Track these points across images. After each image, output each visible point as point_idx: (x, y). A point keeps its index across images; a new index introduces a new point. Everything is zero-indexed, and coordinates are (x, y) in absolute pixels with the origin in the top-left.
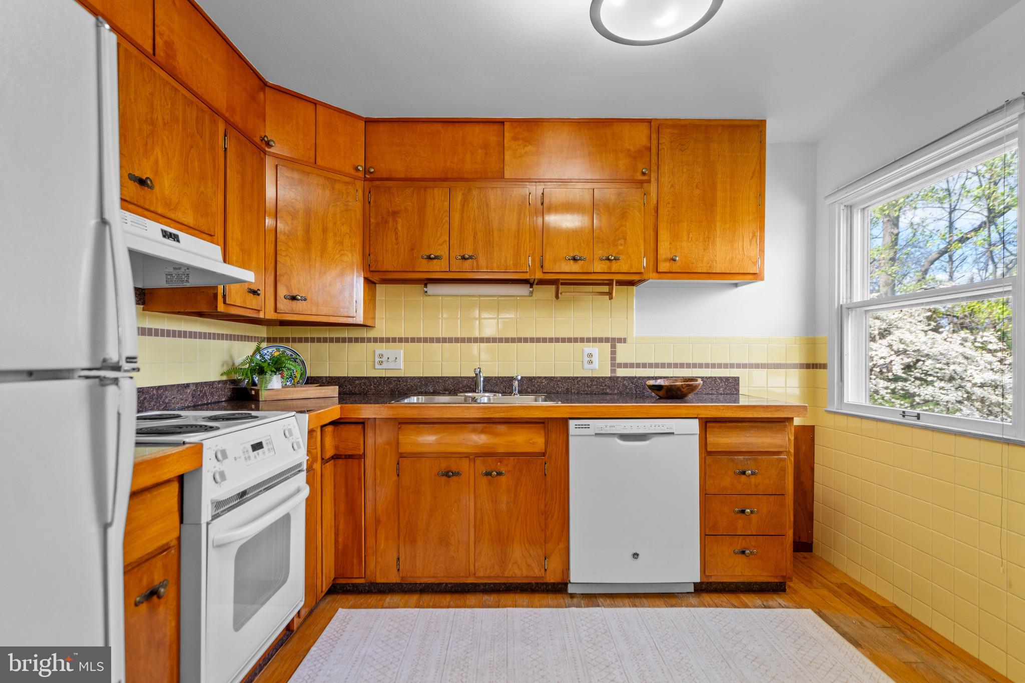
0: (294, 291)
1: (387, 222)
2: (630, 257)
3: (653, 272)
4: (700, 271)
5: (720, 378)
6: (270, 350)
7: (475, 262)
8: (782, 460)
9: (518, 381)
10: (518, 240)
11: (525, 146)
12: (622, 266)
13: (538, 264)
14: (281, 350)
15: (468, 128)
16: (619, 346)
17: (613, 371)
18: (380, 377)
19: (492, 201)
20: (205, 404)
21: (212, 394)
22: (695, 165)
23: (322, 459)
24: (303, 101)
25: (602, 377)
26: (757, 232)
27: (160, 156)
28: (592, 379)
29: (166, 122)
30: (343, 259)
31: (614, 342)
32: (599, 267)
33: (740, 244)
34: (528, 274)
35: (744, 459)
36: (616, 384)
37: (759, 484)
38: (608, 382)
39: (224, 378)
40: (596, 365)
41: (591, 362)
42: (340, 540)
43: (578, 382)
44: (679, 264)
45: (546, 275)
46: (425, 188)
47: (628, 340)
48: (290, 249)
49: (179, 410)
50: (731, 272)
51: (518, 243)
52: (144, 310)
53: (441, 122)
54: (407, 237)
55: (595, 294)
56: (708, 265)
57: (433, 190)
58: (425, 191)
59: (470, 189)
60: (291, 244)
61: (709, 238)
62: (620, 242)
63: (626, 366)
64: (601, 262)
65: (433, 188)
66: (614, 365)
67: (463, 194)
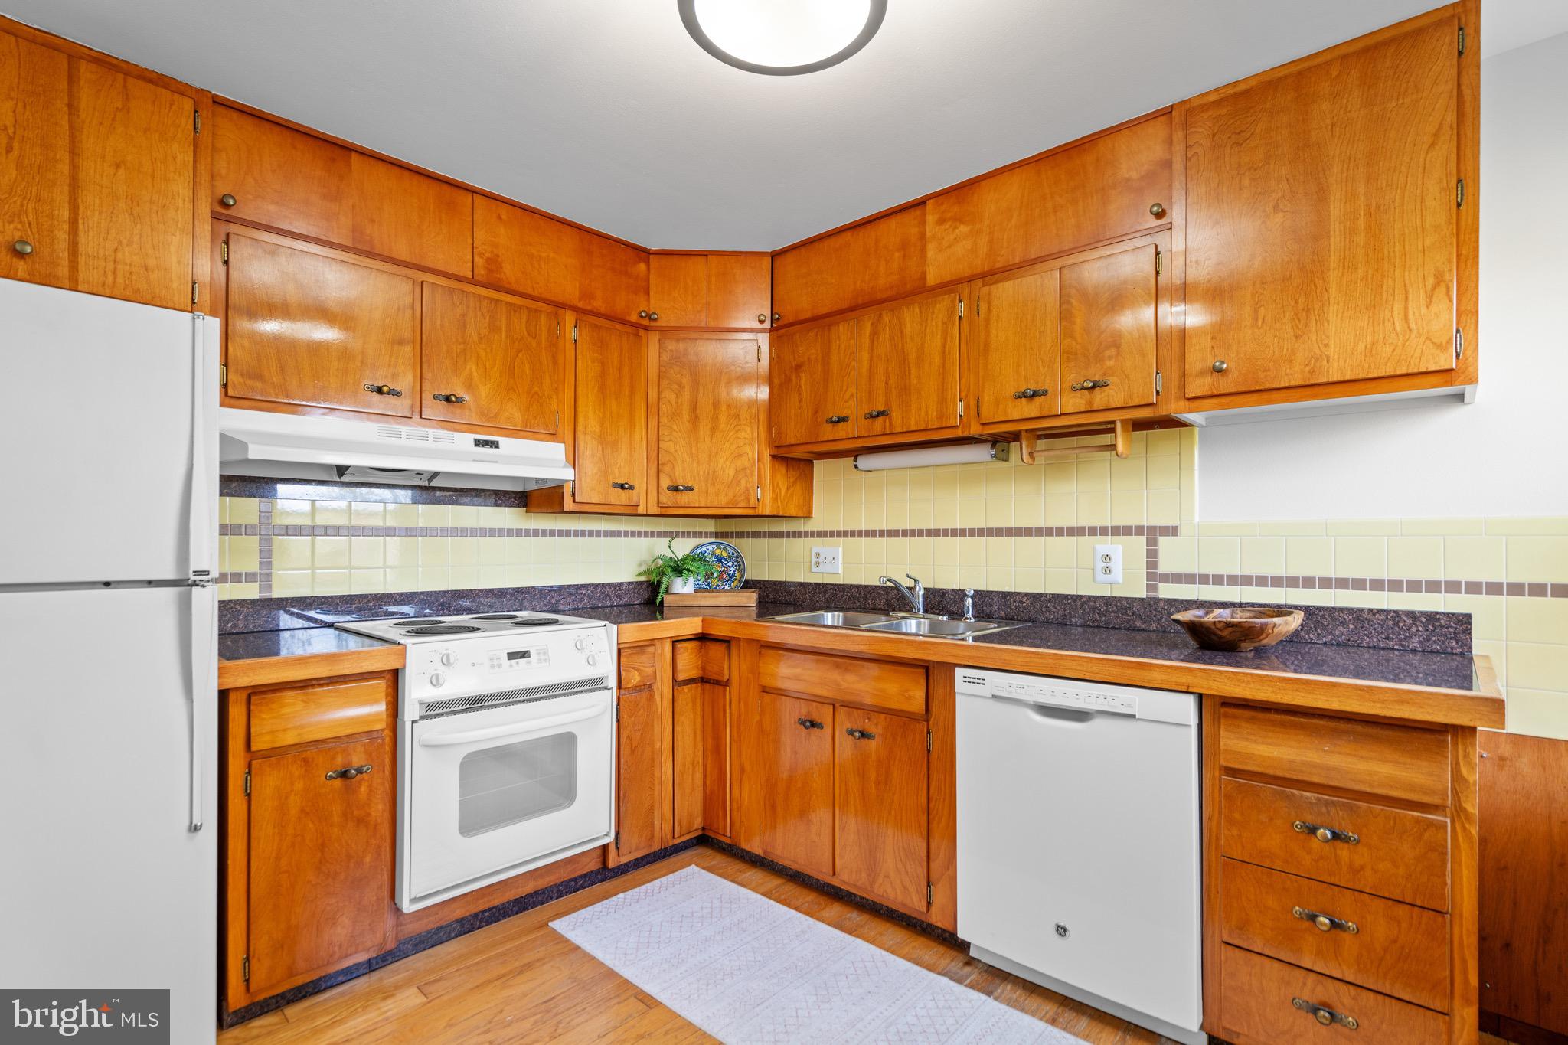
0: (678, 481)
1: (790, 380)
2: (1127, 376)
3: (1178, 399)
4: (1287, 385)
5: (1411, 614)
6: (710, 547)
7: (887, 420)
8: (1431, 824)
9: (971, 597)
10: (943, 379)
11: (956, 228)
12: (1113, 396)
13: (973, 412)
14: (722, 547)
15: (883, 226)
16: (1163, 541)
17: (1151, 588)
18: (815, 584)
19: (909, 329)
20: (608, 607)
21: (619, 596)
22: (1272, 166)
23: (674, 680)
24: (692, 257)
25: (1126, 598)
26: (1451, 270)
27: (474, 369)
28: (1108, 601)
29: (483, 335)
30: (739, 436)
31: (1152, 534)
32: (1074, 402)
33: (1398, 307)
34: (960, 429)
35: (1318, 799)
36: (1154, 612)
37: (1362, 868)
38: (1137, 607)
39: (643, 579)
40: (1118, 574)
41: (1108, 570)
42: (708, 782)
43: (1081, 605)
44: (1233, 375)
45: (987, 427)
46: (830, 326)
47: (1182, 531)
48: (674, 433)
49: (514, 611)
50: (1370, 376)
51: (943, 383)
52: (527, 512)
53: (851, 228)
54: (811, 397)
55: (1090, 449)
56: (1308, 369)
57: (838, 326)
58: (829, 329)
59: (880, 316)
60: (675, 427)
61: (1309, 309)
62: (1108, 353)
63: (1177, 578)
64: (1073, 394)
65: (838, 323)
66: (1154, 576)
67: (872, 324)
